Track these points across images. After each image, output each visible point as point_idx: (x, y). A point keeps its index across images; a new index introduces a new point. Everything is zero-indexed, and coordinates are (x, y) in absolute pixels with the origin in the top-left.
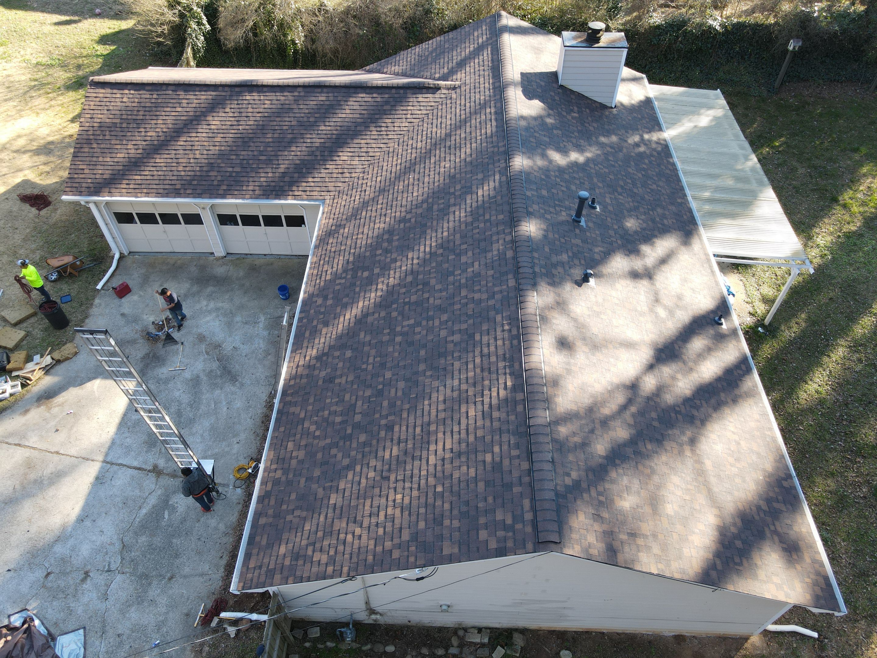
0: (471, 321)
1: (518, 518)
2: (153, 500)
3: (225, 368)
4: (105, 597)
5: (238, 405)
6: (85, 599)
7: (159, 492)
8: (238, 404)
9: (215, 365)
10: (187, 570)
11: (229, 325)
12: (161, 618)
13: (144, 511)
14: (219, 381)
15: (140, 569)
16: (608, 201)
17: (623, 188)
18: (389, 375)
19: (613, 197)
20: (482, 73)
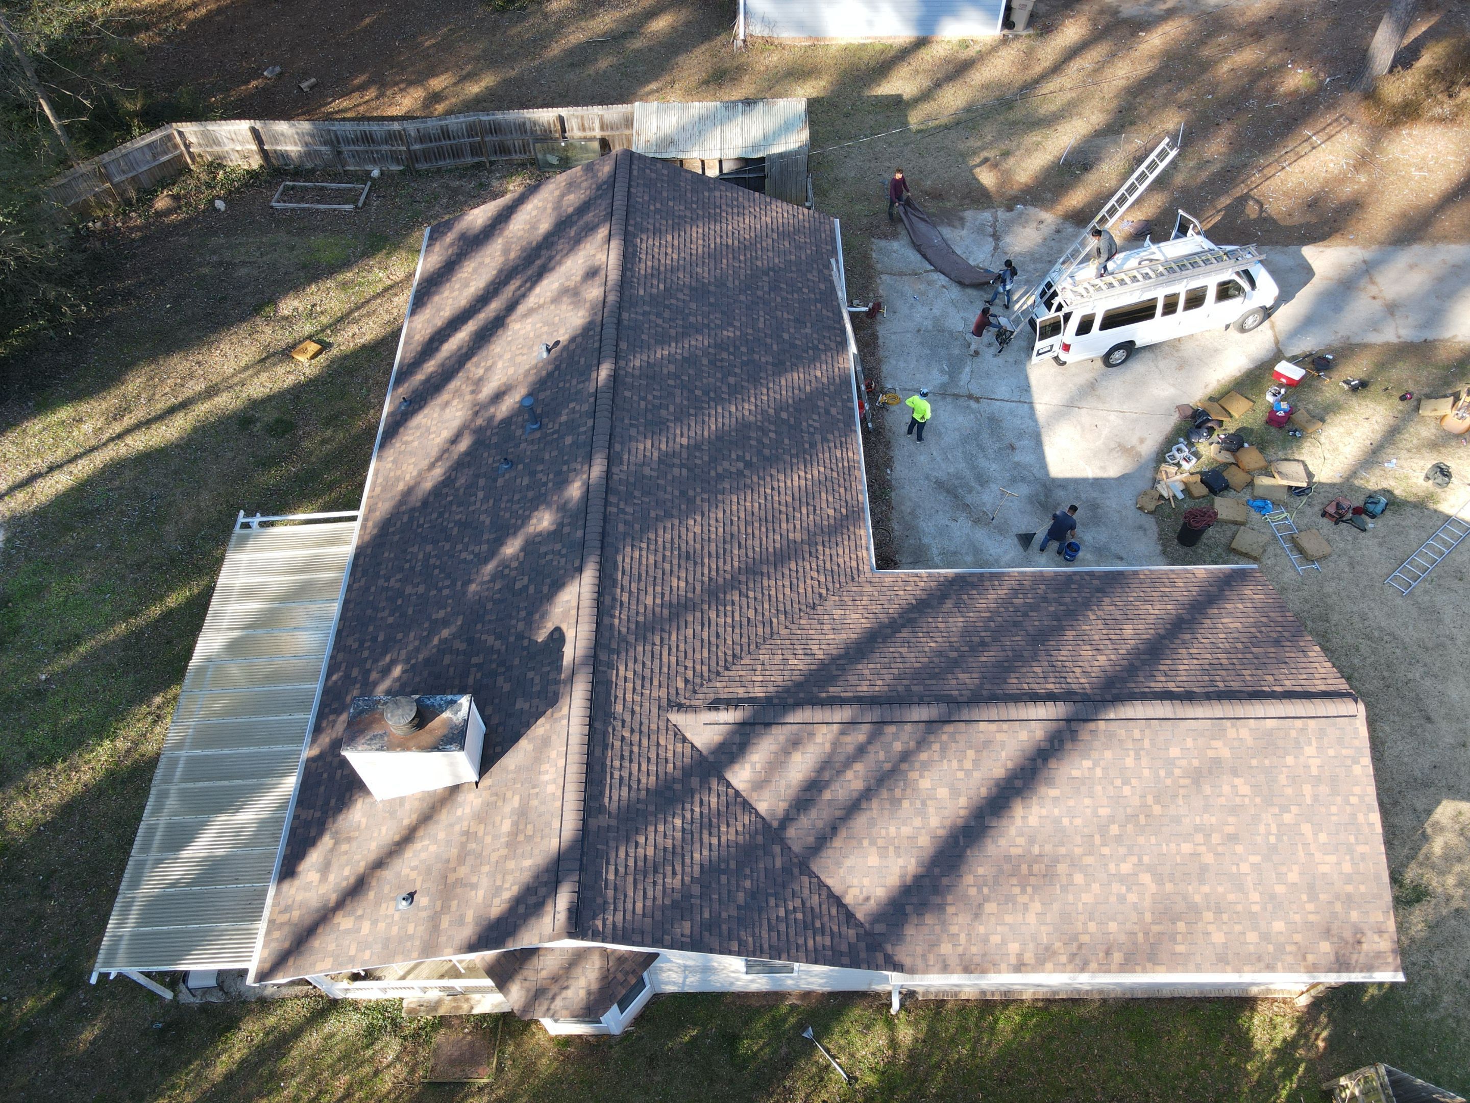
0: (667, 302)
2: (964, 376)
3: (956, 497)
5: (922, 458)
9: (969, 499)
13: (967, 370)
14: (956, 482)
16: (481, 495)
17: (448, 538)
18: (742, 298)
19: (471, 508)
20: (628, 718)
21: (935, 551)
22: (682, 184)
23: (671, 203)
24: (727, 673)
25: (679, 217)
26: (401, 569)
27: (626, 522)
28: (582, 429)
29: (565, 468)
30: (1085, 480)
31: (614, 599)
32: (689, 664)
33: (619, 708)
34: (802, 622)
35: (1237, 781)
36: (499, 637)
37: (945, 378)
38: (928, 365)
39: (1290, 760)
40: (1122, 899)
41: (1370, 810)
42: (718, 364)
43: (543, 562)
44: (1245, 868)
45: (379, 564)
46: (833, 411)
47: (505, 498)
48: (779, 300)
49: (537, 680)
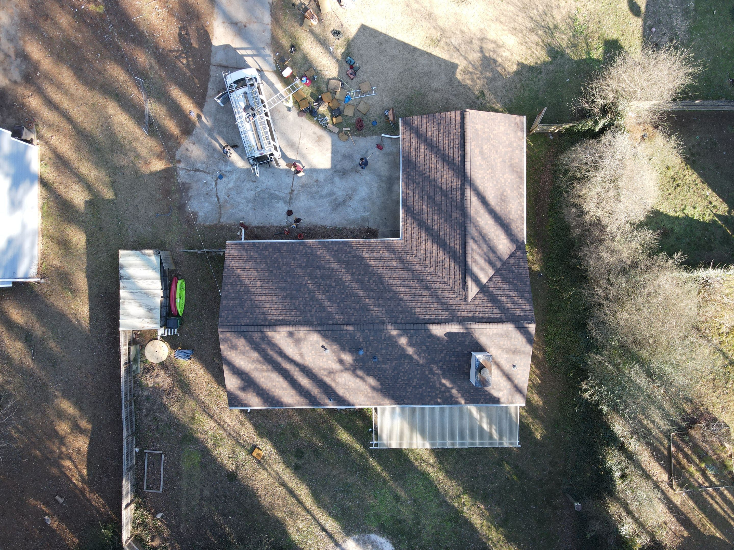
0: (302, 308)
1: (229, 321)
2: (280, 194)
3: (339, 204)
4: (248, 190)
6: (247, 184)
8: (322, 214)
9: (341, 200)
10: (257, 214)
11: (363, 200)
12: (242, 210)
13: (277, 193)
14: (333, 203)
15: (257, 199)
16: (383, 366)
17: (398, 374)
18: (289, 280)
19: (388, 368)
20: (472, 313)
21: (363, 214)
22: (231, 305)
23: (245, 309)
24: (451, 286)
25: (252, 305)
26: (405, 388)
27: (406, 317)
28: (368, 334)
29: (383, 338)
30: (332, 157)
31: (435, 319)
32: (451, 296)
33: (470, 315)
34: (427, 262)
35: (484, 148)
36: (442, 352)
37: (281, 202)
38: (273, 207)
39: (479, 133)
40: (509, 183)
41: (490, 114)
42: (327, 289)
43: (419, 342)
44: (503, 150)
45: (400, 396)
46: (335, 249)
47: (388, 357)
48: (285, 267)
49: (460, 339)
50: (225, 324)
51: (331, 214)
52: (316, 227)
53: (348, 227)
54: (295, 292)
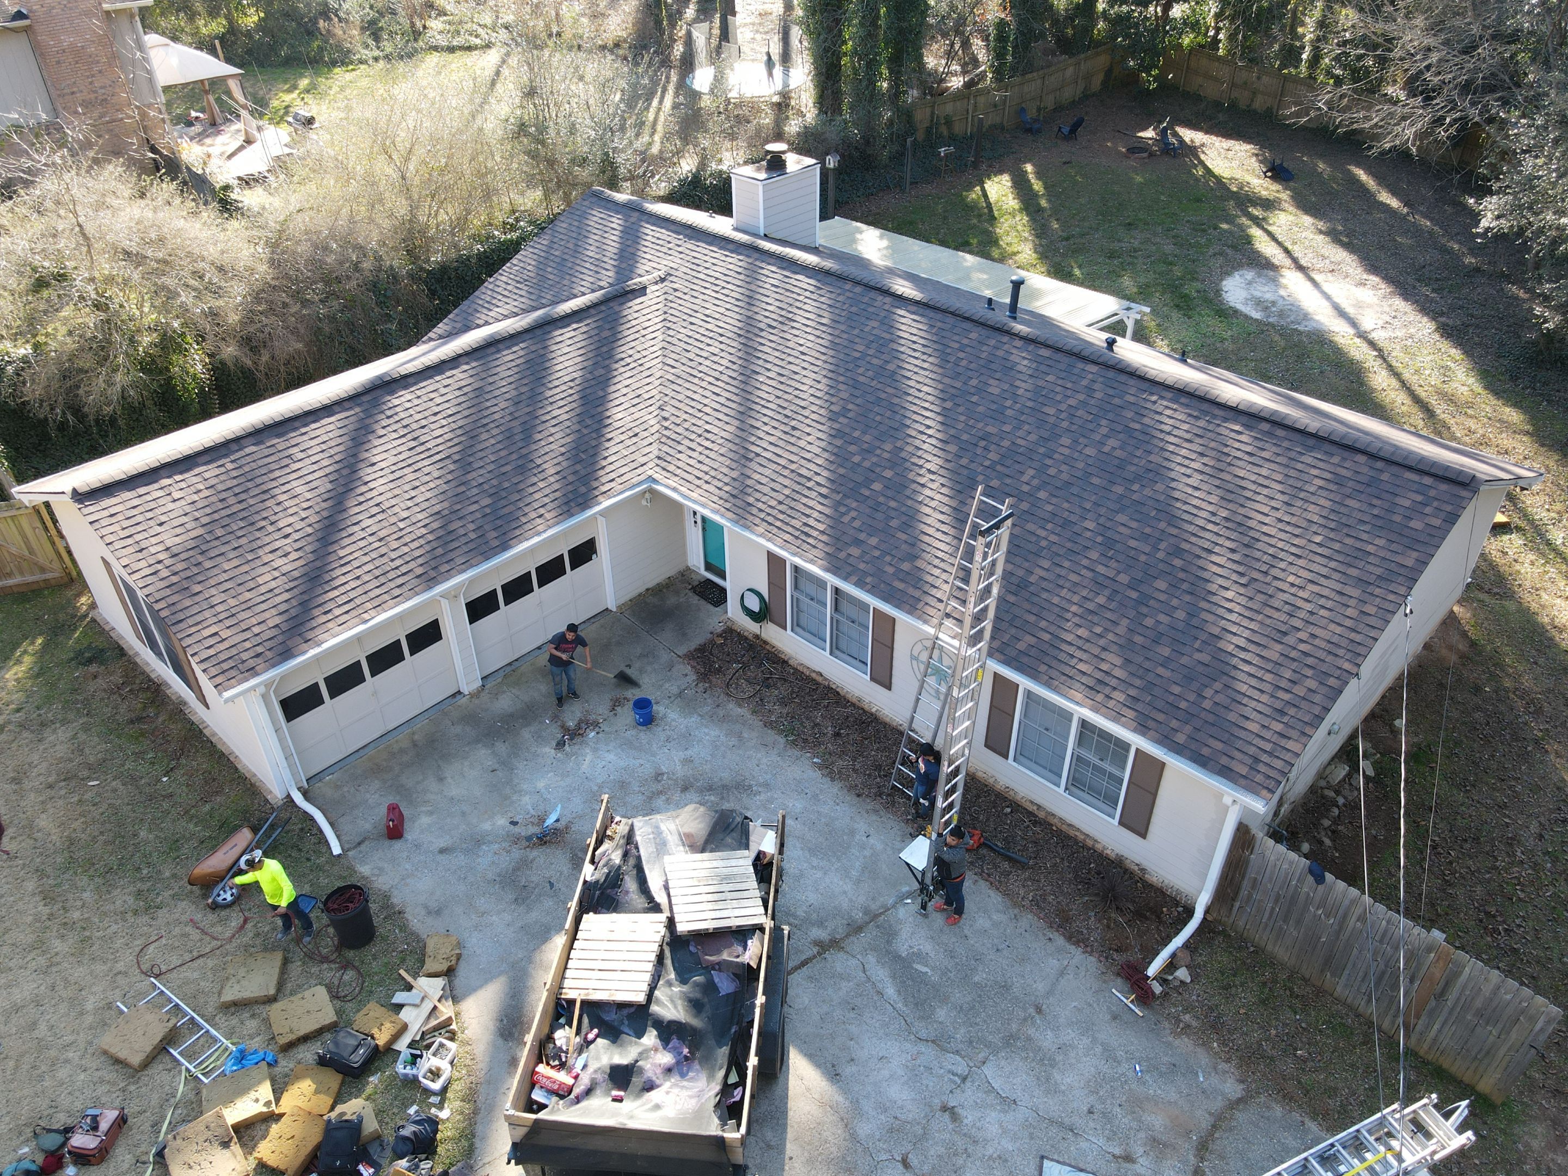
0: (1104, 422)
1: (1421, 490)
4: (1009, 1103)
6: (993, 1130)
7: (871, 959)
8: (797, 804)
10: (1040, 987)
11: (630, 746)
12: (1098, 1049)
13: (890, 991)
15: (996, 1039)
20: (681, 249)
50: (1444, 487)
51: (766, 785)
52: (851, 788)
53: (756, 722)
54: (1096, 481)
